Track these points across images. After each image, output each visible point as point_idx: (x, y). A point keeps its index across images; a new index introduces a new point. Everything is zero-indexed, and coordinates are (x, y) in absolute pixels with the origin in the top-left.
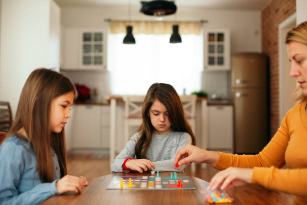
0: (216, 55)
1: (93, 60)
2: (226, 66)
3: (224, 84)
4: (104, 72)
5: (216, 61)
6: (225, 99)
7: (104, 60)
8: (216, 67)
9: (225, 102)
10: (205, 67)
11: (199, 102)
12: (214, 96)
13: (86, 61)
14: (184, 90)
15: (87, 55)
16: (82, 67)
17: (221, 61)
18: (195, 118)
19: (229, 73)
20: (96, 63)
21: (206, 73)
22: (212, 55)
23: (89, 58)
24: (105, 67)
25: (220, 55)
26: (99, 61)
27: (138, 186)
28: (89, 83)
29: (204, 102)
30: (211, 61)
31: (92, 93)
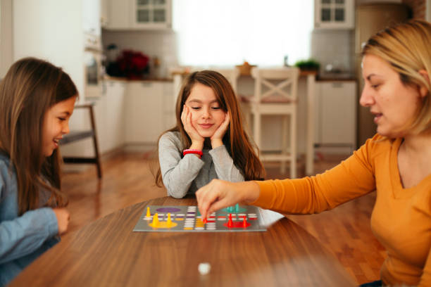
0: (333, 6)
1: (151, 16)
2: (348, 23)
3: (345, 49)
4: (169, 31)
5: (333, 14)
6: (346, 72)
7: (167, 16)
8: (333, 25)
9: (345, 76)
10: (316, 25)
11: (302, 79)
12: (329, 68)
13: (142, 16)
14: (286, 58)
15: (143, 8)
16: (136, 26)
17: (340, 16)
18: (297, 102)
19: (351, 32)
20: (156, 20)
21: (317, 32)
22: (326, 6)
23: (146, 12)
24: (170, 26)
25: (339, 6)
26: (161, 16)
28: (148, 49)
29: (311, 78)
30: (325, 16)
31: (151, 63)
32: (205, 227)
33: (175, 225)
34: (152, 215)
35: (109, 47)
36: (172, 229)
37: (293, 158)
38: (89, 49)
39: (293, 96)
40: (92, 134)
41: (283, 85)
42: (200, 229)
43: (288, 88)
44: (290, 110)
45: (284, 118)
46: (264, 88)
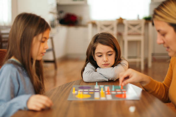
10: (152, 0)
11: (146, 24)
14: (138, 16)
18: (144, 35)
21: (152, 4)
24: (86, 2)
27: (93, 96)
29: (150, 24)
32: (106, 97)
33: (89, 96)
34: (76, 90)
35: (60, 12)
36: (88, 98)
37: (142, 60)
38: (51, 13)
39: (142, 31)
40: (52, 50)
41: (137, 27)
42: (103, 98)
43: (140, 29)
44: (141, 38)
45: (137, 42)
46: (129, 29)
